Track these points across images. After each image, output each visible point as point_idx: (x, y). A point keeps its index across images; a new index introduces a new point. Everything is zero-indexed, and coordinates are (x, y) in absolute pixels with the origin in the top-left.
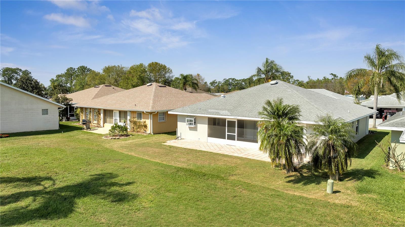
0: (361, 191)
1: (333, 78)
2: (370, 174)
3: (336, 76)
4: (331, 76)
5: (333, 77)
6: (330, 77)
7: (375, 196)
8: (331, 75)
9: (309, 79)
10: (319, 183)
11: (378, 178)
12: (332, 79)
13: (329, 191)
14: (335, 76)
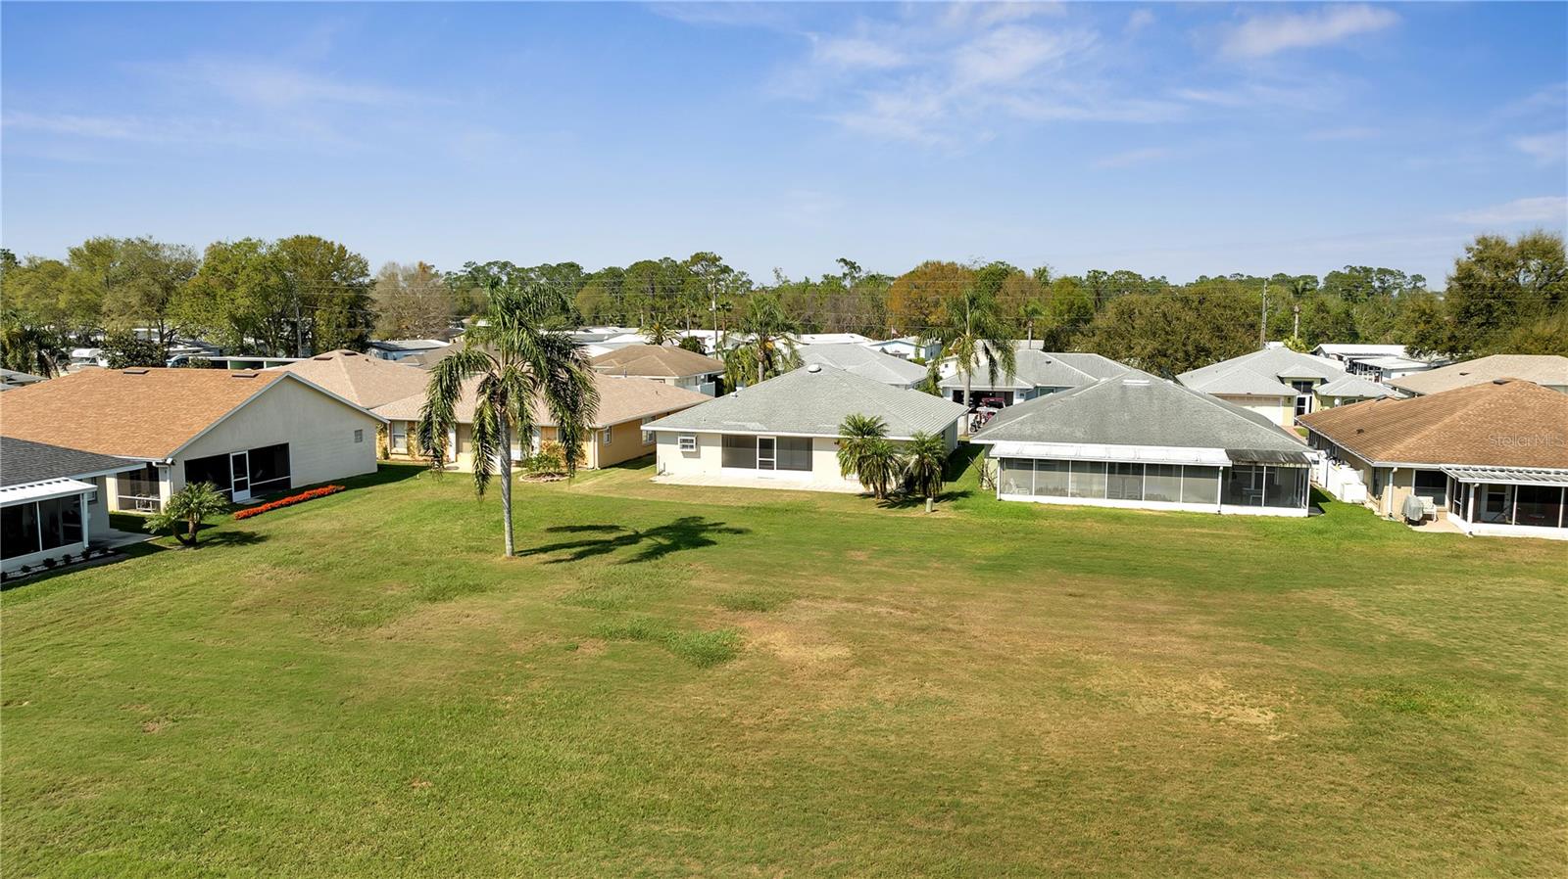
0: (956, 508)
1: (847, 272)
2: (964, 494)
3: (854, 268)
4: (842, 267)
5: (846, 270)
6: (839, 271)
7: (969, 510)
8: (842, 264)
9: (778, 276)
10: (915, 506)
11: (972, 498)
12: (845, 275)
13: (928, 509)
14: (852, 266)
